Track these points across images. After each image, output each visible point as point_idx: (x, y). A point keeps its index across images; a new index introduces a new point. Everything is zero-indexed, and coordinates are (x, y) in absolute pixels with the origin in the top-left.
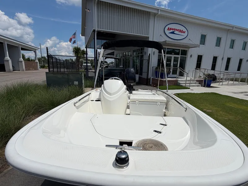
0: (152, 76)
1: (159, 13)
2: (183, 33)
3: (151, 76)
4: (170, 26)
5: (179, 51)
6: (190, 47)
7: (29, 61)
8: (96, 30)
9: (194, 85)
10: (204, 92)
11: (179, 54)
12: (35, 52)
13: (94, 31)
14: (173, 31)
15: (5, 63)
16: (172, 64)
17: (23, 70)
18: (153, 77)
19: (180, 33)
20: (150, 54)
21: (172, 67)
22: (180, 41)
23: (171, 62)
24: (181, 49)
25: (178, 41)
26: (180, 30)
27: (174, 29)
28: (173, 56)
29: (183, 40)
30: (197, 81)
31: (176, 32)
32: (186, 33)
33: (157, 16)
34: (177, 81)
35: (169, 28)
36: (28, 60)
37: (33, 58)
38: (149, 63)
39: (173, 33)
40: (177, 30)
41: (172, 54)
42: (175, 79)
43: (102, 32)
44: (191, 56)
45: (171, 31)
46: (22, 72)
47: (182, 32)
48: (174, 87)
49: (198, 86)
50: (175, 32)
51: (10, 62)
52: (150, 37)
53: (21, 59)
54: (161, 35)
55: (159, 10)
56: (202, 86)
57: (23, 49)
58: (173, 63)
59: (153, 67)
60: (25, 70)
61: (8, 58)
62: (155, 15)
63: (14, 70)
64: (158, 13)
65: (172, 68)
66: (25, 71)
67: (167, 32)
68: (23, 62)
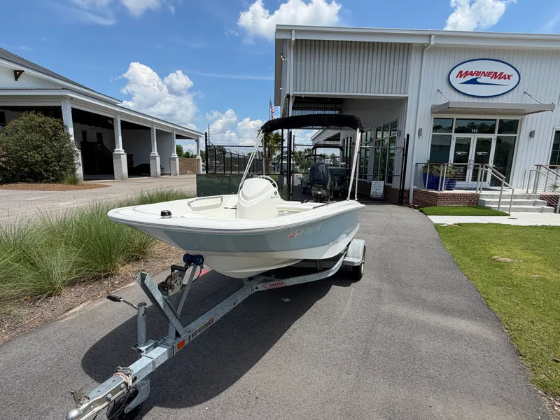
0: (414, 185)
1: (432, 43)
2: (505, 78)
3: (410, 184)
4: (464, 68)
5: (494, 125)
6: (527, 112)
7: (189, 157)
8: (291, 95)
9: (532, 207)
10: (540, 224)
11: (492, 132)
12: (197, 141)
13: (288, 96)
14: (475, 77)
15: (151, 163)
16: (472, 156)
17: (176, 175)
18: (415, 187)
19: (497, 81)
20: (408, 135)
21: (472, 163)
22: (495, 100)
23: (468, 150)
24: (498, 118)
25: (490, 101)
26: (496, 73)
27: (478, 73)
28: (474, 137)
29: (505, 96)
30: (542, 197)
31: (482, 79)
32: (515, 78)
33: (428, 48)
34: (478, 196)
35: (461, 72)
36: (187, 156)
37: (195, 153)
38: (405, 155)
39: (474, 82)
40: (488, 74)
41: (471, 132)
42: (474, 192)
43: (303, 96)
44: (532, 134)
45: (469, 78)
46: (175, 177)
47: (501, 76)
48: (467, 210)
49: (542, 211)
50: (478, 80)
51: (158, 159)
52: (409, 99)
53: (175, 155)
54: (438, 90)
55: (433, 37)
56: (555, 212)
57: (178, 137)
58: (476, 154)
59: (417, 164)
60: (178, 173)
61: (155, 153)
62: (423, 48)
63: (162, 175)
64: (429, 44)
65: (472, 166)
66: (179, 176)
67: (456, 82)
68: (177, 160)
